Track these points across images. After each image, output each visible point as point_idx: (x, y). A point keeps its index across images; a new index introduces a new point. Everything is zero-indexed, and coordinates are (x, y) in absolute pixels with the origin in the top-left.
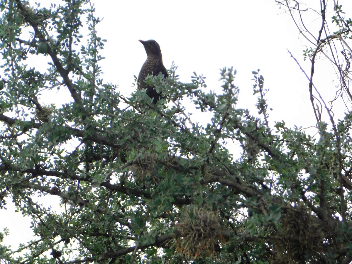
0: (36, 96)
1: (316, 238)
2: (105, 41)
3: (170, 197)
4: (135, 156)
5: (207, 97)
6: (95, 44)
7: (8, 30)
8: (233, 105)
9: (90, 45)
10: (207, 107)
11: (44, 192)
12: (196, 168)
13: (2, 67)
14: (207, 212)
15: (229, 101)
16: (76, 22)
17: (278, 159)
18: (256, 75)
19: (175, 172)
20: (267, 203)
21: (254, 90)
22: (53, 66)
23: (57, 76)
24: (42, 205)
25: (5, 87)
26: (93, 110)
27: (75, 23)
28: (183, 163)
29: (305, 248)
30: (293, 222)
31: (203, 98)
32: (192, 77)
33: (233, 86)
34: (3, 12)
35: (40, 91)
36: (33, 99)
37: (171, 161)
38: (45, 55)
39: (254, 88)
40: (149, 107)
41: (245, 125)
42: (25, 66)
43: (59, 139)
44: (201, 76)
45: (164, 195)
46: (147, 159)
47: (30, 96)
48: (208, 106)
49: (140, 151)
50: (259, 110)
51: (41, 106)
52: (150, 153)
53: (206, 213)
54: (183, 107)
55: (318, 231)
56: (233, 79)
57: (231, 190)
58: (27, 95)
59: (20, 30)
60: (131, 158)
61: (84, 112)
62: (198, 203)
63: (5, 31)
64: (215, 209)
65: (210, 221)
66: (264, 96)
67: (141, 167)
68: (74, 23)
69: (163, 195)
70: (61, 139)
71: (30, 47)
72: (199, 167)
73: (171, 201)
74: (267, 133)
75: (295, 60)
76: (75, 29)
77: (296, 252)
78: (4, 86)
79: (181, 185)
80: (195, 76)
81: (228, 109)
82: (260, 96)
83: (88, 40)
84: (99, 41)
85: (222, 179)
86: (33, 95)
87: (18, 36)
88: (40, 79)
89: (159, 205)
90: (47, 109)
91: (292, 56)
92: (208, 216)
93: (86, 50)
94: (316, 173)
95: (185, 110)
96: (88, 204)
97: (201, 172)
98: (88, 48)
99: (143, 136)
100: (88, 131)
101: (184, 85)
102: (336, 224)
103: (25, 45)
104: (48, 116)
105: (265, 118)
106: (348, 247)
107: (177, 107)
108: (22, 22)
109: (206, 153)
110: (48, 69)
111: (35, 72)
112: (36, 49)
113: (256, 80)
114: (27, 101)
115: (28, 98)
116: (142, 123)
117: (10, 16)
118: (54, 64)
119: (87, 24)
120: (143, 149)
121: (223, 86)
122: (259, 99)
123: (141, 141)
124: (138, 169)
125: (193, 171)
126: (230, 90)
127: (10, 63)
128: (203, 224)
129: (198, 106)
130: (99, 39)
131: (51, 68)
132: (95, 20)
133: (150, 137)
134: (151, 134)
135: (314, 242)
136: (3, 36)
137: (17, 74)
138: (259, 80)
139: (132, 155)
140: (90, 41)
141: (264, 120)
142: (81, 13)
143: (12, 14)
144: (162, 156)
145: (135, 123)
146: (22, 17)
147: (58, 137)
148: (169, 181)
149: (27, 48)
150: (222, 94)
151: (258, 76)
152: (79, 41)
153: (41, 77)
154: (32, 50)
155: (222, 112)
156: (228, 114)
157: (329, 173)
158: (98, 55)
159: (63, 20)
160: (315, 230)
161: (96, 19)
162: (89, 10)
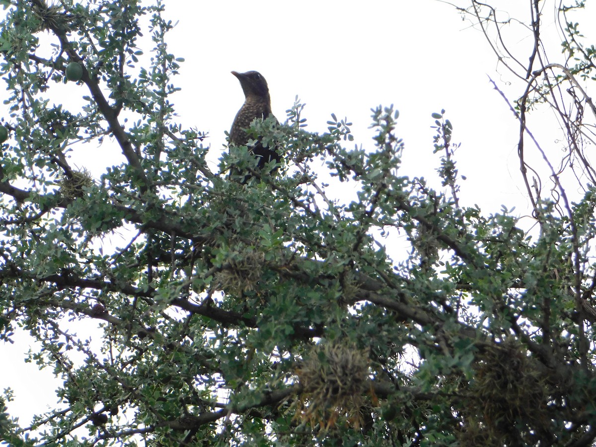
0: (63, 152)
1: (534, 395)
2: (181, 60)
3: (286, 326)
4: (227, 256)
5: (350, 157)
6: (164, 65)
7: (17, 40)
8: (392, 170)
9: (155, 68)
10: (349, 173)
11: (80, 313)
12: (330, 277)
13: (6, 102)
14: (348, 351)
15: (387, 163)
16: (131, 28)
17: (472, 261)
18: (439, 120)
19: (295, 284)
20: (450, 337)
21: (436, 146)
22: (92, 102)
23: (99, 119)
24: (75, 335)
25: (10, 136)
26: (160, 178)
27: (129, 30)
28: (308, 268)
29: (515, 412)
30: (497, 369)
31: (343, 158)
32: (329, 123)
33: (392, 138)
34: (8, 10)
35: (70, 144)
36: (57, 157)
37: (289, 264)
38: (78, 84)
39: (435, 141)
40: (251, 174)
41: (415, 204)
42: (46, 102)
43: (102, 225)
44: (344, 122)
45: (276, 322)
46: (247, 262)
47: (53, 152)
48: (351, 171)
49: (236, 247)
50: (443, 180)
51: (72, 169)
52: (252, 252)
53: (346, 354)
54: (313, 173)
55: (539, 383)
56: (393, 126)
57: (391, 314)
58: (48, 152)
59: (37, 40)
60: (220, 259)
61: (144, 180)
62: (332, 337)
63: (11, 42)
64: (361, 346)
65: (354, 366)
66: (451, 156)
67: (236, 275)
68: (127, 30)
69: (274, 322)
70: (105, 226)
71: (53, 70)
72: (336, 275)
73: (287, 332)
74: (457, 219)
75: (502, 94)
76: (129, 40)
77: (502, 419)
78: (8, 135)
79: (306, 305)
80: (333, 121)
81: (384, 177)
82: (445, 155)
83: (152, 59)
84: (170, 60)
85: (375, 294)
86: (59, 152)
87: (32, 50)
88: (71, 124)
89: (266, 339)
90: (81, 175)
91: (496, 88)
92: (350, 357)
93: (148, 76)
94: (535, 287)
95: (316, 178)
96: (153, 335)
97: (338, 284)
98: (151, 73)
99: (241, 223)
100: (149, 213)
101: (310, 137)
102: (570, 373)
103: (44, 66)
104: (83, 188)
105: (454, 193)
106: (590, 412)
107: (302, 173)
108: (40, 28)
109: (347, 252)
110: (83, 108)
111: (61, 112)
112: (64, 74)
113: (439, 129)
114: (47, 162)
115: (49, 157)
116: (241, 200)
117: (19, 17)
118: (93, 99)
119: (150, 31)
120: (240, 244)
121: (376, 138)
122: (443, 160)
123: (238, 230)
124: (231, 279)
125: (326, 282)
126: (389, 145)
127: (20, 96)
128: (341, 372)
129: (335, 171)
130: (170, 58)
131: (89, 106)
132: (165, 24)
133: (254, 224)
134: (254, 219)
135: (531, 402)
136: (7, 51)
137: (31, 115)
138: (444, 128)
139: (223, 254)
140: (156, 60)
141: (452, 196)
142: (139, 14)
143: (22, 14)
144: (273, 256)
145: (230, 200)
146: (40, 19)
147: (100, 223)
148: (284, 297)
149: (47, 72)
150: (375, 152)
151: (442, 121)
152: (135, 60)
153: (71, 119)
154: (56, 75)
155: (374, 182)
156: (384, 186)
157: (561, 286)
158: (169, 83)
159: (109, 25)
160: (534, 382)
161: (167, 22)
162: (155, 9)
